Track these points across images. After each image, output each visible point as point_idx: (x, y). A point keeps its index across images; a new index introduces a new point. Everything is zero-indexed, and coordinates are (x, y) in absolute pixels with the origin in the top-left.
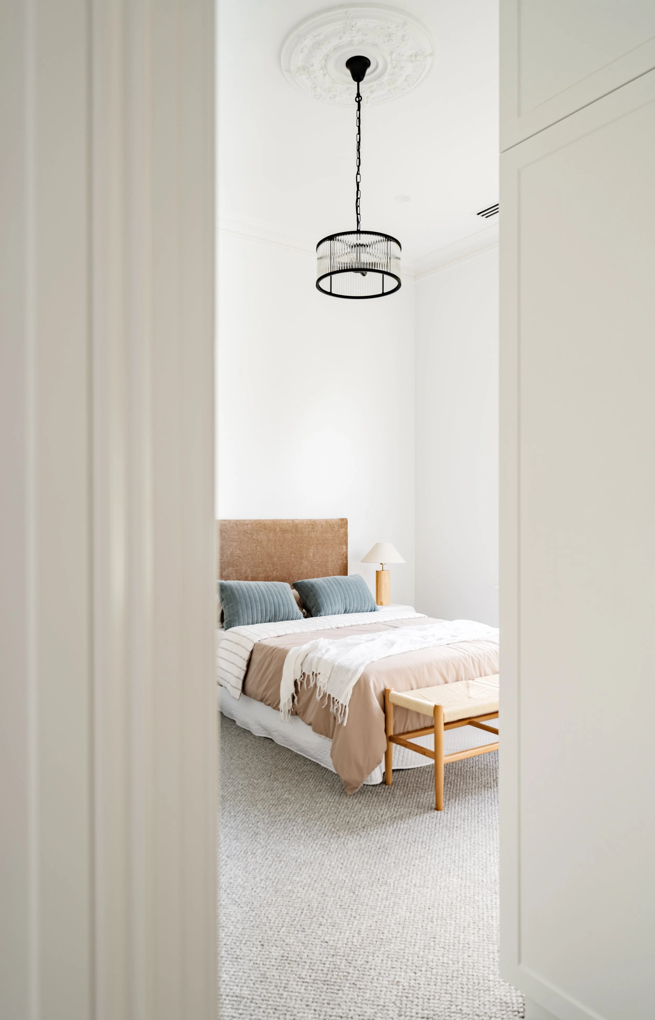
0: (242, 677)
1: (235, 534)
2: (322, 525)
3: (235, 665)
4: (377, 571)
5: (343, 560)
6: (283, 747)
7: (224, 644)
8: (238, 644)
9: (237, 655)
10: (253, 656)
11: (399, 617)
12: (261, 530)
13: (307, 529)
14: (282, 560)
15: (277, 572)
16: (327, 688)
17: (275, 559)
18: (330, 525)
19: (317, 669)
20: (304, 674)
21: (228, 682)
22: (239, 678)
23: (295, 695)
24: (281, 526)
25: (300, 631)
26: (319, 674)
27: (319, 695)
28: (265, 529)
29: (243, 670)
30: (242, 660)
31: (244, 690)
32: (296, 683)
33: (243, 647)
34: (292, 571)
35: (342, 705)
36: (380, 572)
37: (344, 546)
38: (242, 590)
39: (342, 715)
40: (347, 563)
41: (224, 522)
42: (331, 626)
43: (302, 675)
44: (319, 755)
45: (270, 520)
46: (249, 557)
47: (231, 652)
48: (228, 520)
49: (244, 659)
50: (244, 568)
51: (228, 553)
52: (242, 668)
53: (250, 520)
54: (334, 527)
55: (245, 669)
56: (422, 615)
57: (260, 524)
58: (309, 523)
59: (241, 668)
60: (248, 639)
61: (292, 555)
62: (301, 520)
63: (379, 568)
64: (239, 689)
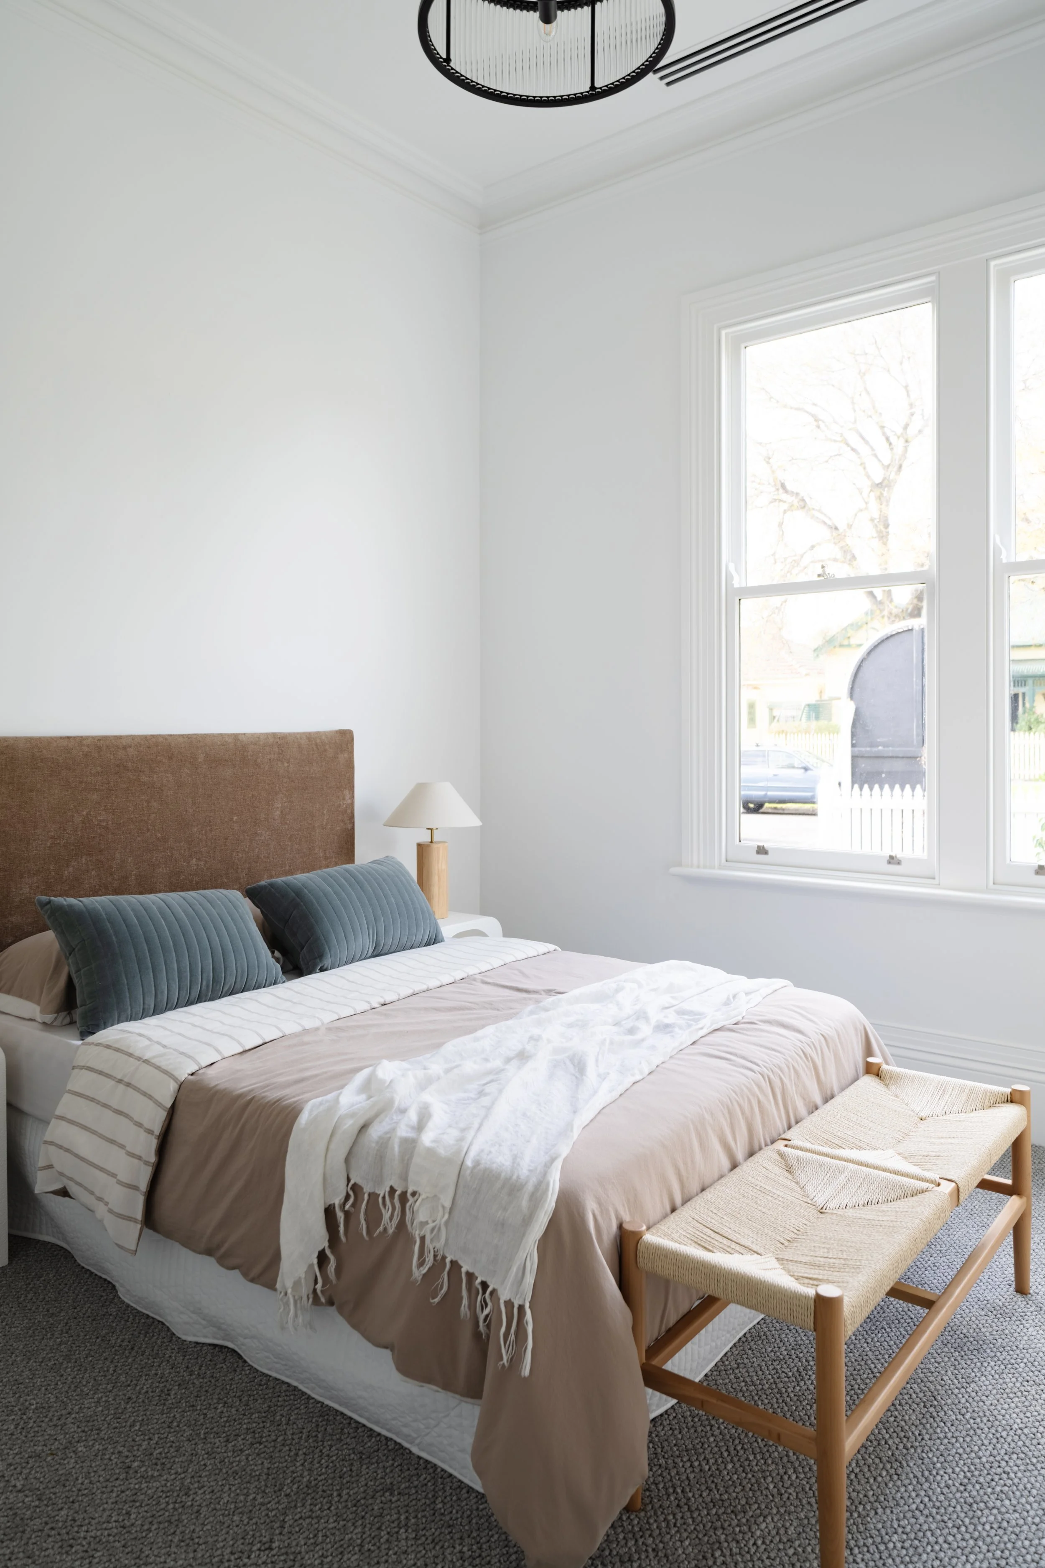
0: (144, 1185)
1: (94, 771)
2: (300, 746)
3: (122, 1147)
4: (419, 845)
5: (345, 824)
6: (276, 1379)
7: (80, 1081)
8: (128, 1085)
9: (126, 1116)
10: (178, 1122)
11: (509, 959)
12: (161, 761)
13: (269, 757)
14: (211, 831)
15: (198, 860)
16: (447, 1240)
17: (195, 829)
18: (316, 745)
19: (404, 1177)
20: (356, 1188)
21: (100, 1199)
22: (135, 1188)
23: (328, 1252)
24: (208, 749)
25: (296, 1029)
26: (414, 1194)
27: (421, 1264)
28: (170, 758)
29: (146, 1163)
30: (143, 1135)
31: (150, 1219)
32: (329, 1212)
33: (145, 1094)
34: (234, 854)
35: (509, 1304)
36: (428, 846)
37: (347, 792)
38: (124, 921)
39: (512, 1337)
40: (353, 829)
41: (65, 743)
42: (369, 1002)
43: (351, 1193)
44: (406, 1425)
45: (183, 736)
46: (132, 827)
47: (105, 1106)
48: (75, 738)
49: (150, 1132)
50: (118, 856)
51: (78, 819)
52: (144, 1158)
53: (133, 737)
54: (325, 750)
55: (153, 1159)
56: (551, 947)
57: (157, 744)
58: (271, 741)
59: (140, 1158)
60: (158, 1068)
61: (235, 818)
62: (253, 735)
63: (425, 838)
64: (134, 1220)
